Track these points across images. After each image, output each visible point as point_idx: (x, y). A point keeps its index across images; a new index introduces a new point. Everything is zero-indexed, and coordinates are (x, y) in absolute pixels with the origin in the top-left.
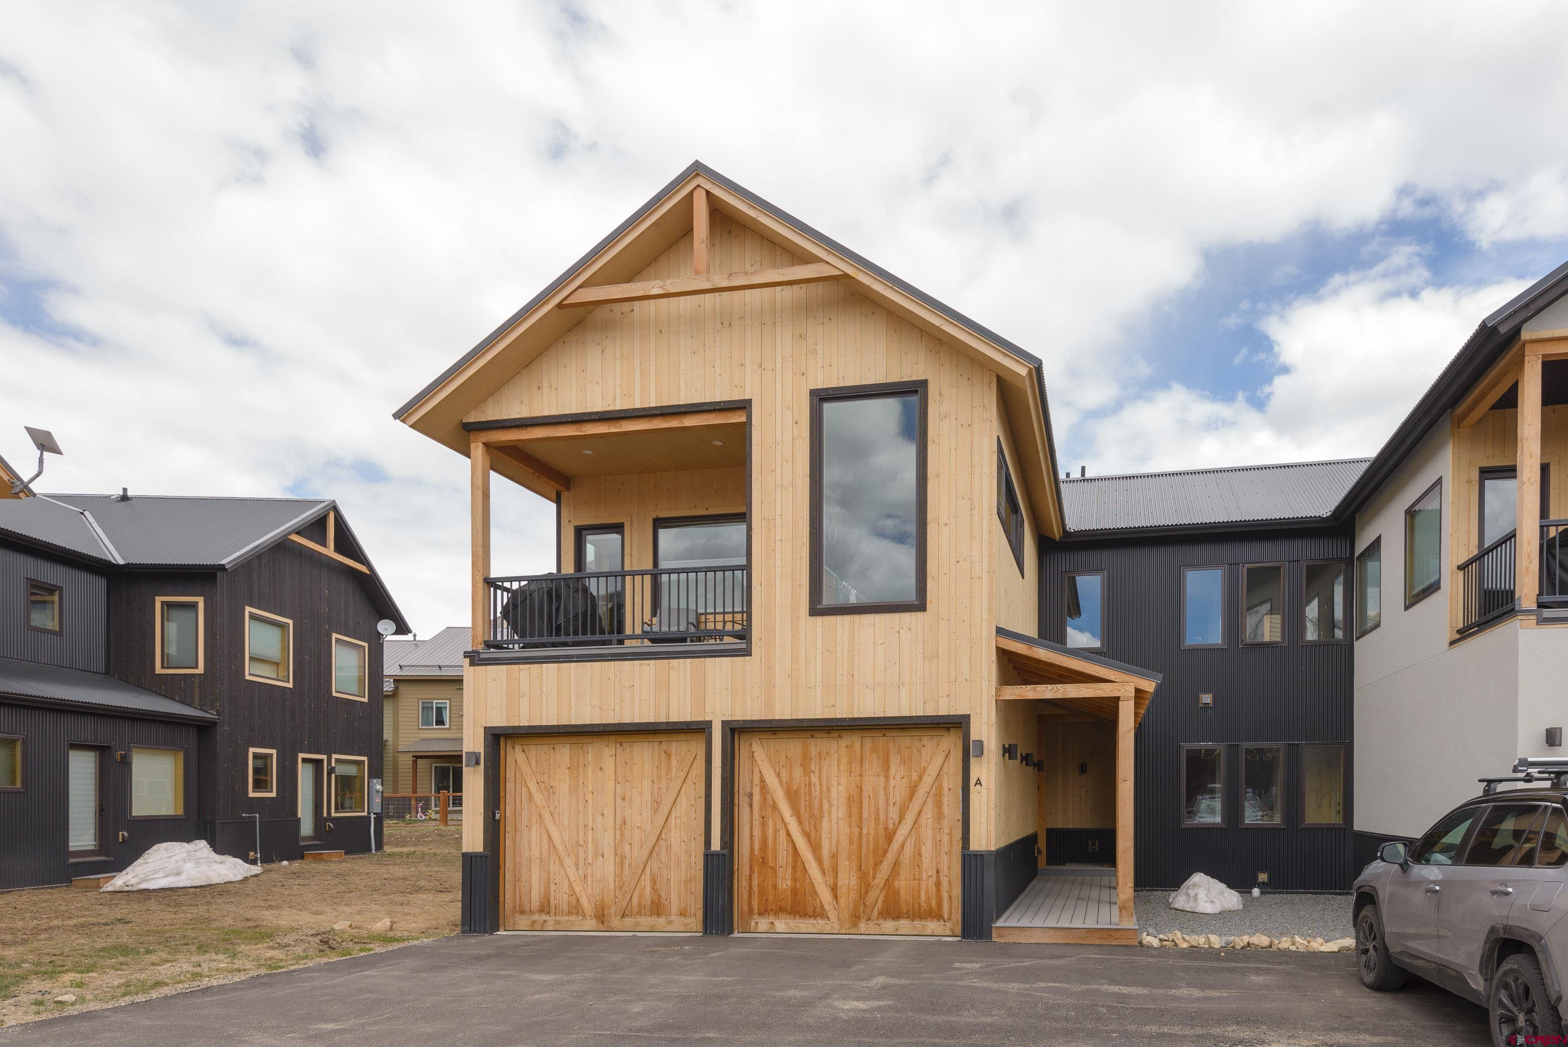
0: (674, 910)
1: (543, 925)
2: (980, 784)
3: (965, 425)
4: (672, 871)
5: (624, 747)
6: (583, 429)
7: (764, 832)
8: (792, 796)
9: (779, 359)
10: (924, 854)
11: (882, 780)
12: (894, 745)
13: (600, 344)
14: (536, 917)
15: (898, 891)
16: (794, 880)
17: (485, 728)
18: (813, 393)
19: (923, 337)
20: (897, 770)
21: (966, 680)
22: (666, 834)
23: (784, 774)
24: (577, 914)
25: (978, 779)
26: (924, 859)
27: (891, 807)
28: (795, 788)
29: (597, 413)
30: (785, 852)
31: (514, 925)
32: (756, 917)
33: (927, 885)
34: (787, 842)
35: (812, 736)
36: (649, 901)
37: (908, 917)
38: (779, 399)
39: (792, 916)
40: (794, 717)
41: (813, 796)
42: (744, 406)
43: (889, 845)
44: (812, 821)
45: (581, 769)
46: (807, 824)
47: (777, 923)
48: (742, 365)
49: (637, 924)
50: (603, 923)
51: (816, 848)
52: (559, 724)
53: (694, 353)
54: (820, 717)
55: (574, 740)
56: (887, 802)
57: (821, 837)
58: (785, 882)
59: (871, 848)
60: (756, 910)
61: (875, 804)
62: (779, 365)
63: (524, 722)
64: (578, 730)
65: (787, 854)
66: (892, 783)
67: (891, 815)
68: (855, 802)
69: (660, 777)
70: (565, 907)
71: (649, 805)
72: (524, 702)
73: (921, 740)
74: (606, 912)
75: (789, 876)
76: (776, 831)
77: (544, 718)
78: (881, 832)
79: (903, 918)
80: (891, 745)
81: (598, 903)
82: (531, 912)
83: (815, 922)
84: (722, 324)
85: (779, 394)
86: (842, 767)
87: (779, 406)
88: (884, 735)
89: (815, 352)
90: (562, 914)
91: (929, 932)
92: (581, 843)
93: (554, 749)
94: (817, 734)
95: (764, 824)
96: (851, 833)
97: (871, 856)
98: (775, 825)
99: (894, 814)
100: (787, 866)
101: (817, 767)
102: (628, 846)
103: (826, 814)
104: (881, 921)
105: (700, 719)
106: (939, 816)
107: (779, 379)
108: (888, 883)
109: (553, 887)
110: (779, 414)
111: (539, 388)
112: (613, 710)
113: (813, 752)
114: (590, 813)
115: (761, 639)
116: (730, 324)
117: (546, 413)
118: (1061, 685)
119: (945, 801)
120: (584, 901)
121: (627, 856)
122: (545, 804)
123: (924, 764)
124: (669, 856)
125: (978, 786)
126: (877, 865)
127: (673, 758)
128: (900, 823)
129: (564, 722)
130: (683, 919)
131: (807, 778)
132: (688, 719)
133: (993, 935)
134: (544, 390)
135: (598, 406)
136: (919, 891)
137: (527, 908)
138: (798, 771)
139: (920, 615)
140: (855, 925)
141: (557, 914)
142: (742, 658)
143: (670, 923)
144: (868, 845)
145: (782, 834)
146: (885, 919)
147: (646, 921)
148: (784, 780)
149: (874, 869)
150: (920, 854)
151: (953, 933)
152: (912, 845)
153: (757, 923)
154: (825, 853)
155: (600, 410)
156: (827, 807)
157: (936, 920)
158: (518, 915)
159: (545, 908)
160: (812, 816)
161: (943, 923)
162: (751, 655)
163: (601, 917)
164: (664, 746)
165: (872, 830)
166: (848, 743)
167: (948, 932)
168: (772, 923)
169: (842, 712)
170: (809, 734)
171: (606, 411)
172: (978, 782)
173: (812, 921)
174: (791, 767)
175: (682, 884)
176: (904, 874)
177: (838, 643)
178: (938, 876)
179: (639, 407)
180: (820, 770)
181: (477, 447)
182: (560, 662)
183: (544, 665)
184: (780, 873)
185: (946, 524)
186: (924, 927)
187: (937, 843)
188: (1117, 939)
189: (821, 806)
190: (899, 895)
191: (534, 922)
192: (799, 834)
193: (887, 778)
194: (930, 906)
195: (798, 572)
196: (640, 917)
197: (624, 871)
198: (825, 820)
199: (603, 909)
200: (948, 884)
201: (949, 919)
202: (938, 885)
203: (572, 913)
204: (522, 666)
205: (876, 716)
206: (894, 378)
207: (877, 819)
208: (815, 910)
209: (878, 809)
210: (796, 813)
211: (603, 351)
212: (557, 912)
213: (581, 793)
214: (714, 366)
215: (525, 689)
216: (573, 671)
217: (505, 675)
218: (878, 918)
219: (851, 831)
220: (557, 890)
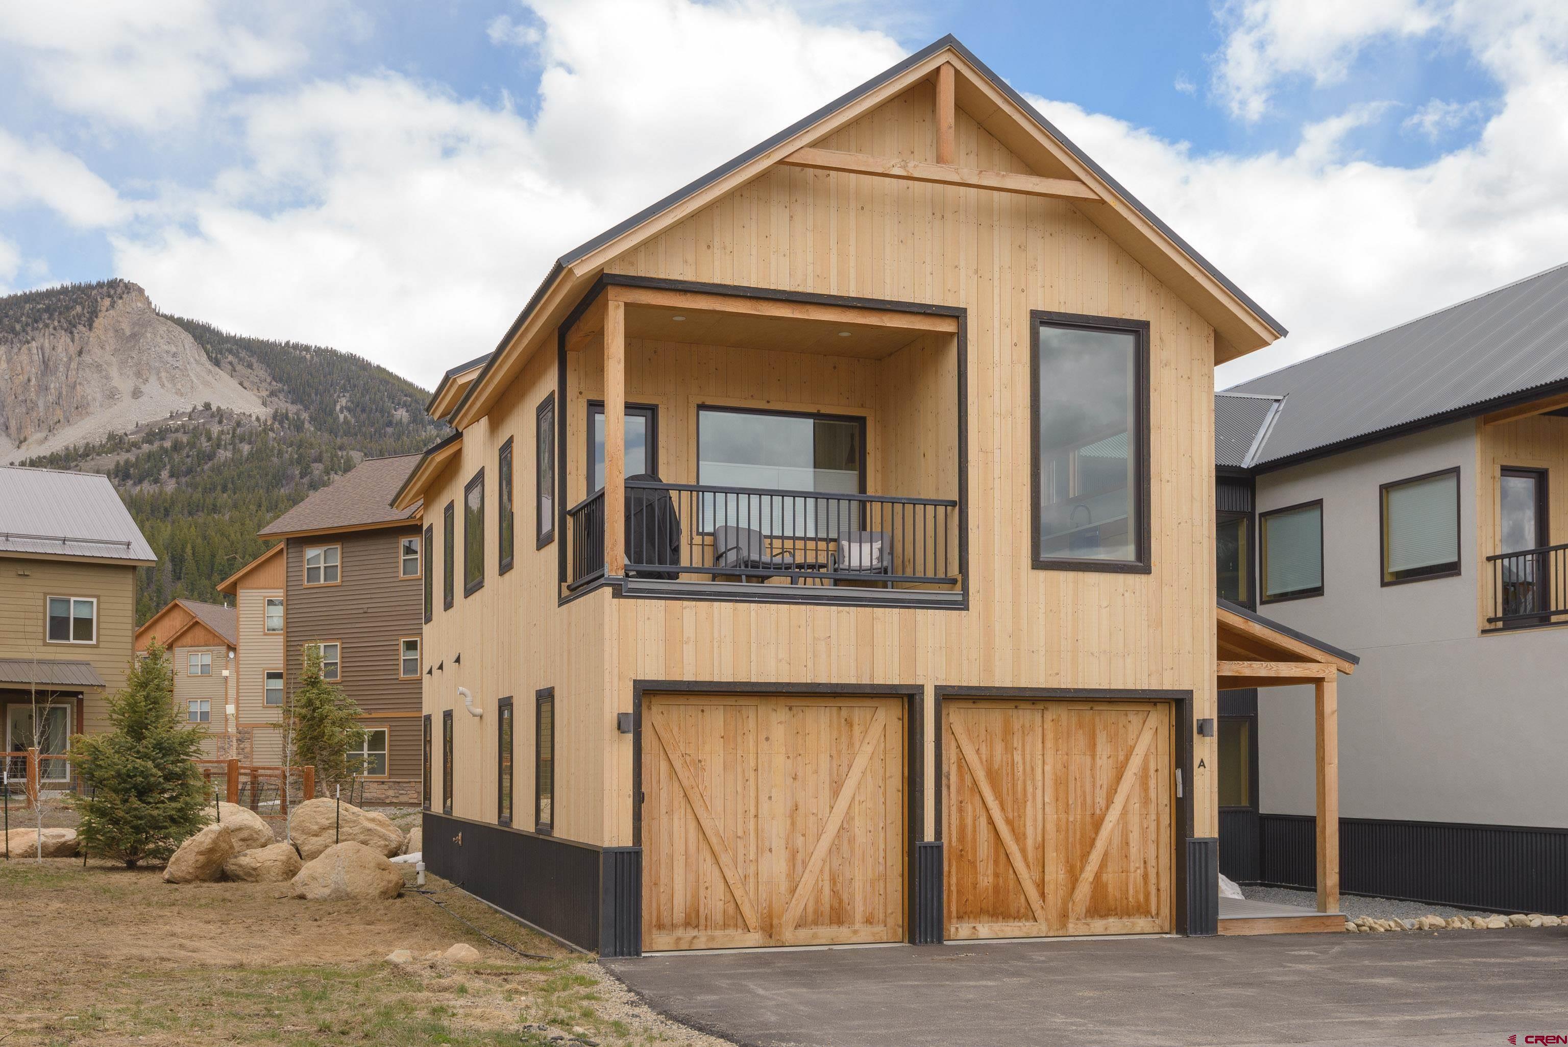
0: (859, 917)
1: (691, 943)
2: (1204, 766)
3: (1185, 377)
4: (857, 869)
5: (795, 712)
6: (760, 307)
7: (962, 819)
8: (993, 777)
9: (996, 268)
10: (1132, 845)
11: (1088, 759)
12: (1100, 721)
13: (788, 208)
14: (680, 932)
15: (1107, 884)
16: (996, 875)
17: (635, 681)
18: (1034, 314)
19: (1145, 276)
20: (1103, 749)
21: (1189, 653)
22: (848, 823)
23: (983, 750)
24: (736, 926)
25: (1202, 761)
26: (1131, 849)
27: (1098, 790)
28: (996, 767)
29: (784, 292)
30: (986, 843)
31: (651, 944)
32: (954, 921)
33: (1135, 878)
34: (988, 830)
35: (1016, 707)
36: (827, 906)
37: (1117, 914)
38: (996, 314)
39: (994, 919)
40: (1015, 686)
41: (1016, 777)
42: (958, 315)
43: (1097, 833)
44: (1016, 807)
45: (739, 739)
46: (1010, 810)
47: (979, 927)
48: (956, 267)
49: (815, 936)
50: (771, 937)
51: (1019, 837)
52: (736, 681)
53: (902, 242)
54: (1043, 686)
55: (731, 701)
56: (1094, 786)
57: (1025, 826)
58: (986, 880)
59: (1078, 837)
60: (954, 914)
61: (1081, 787)
62: (996, 275)
63: (689, 676)
64: (755, 690)
65: (988, 846)
66: (1099, 762)
67: (1098, 800)
68: (1061, 783)
69: (839, 752)
70: (719, 918)
71: (827, 786)
72: (689, 650)
73: (1127, 715)
74: (775, 922)
75: (990, 871)
76: (975, 819)
77: (715, 673)
78: (1088, 819)
79: (1111, 915)
80: (1097, 719)
81: (765, 911)
82: (673, 926)
83: (1021, 924)
84: (934, 214)
85: (997, 308)
86: (1049, 744)
87: (997, 324)
88: (1092, 709)
89: (1034, 267)
90: (716, 927)
91: (1138, 930)
92: (740, 833)
93: (703, 711)
94: (1022, 705)
95: (961, 810)
96: (1059, 820)
97: (1078, 846)
98: (974, 811)
99: (1101, 800)
100: (988, 860)
101: (1020, 744)
102: (802, 838)
103: (1030, 797)
104: (1089, 920)
105: (910, 681)
106: (1146, 801)
107: (996, 291)
108: (1098, 876)
109: (702, 893)
110: (996, 332)
111: (709, 247)
112: (805, 666)
113: (1016, 725)
114: (751, 794)
115: (979, 592)
116: (943, 217)
117: (717, 281)
118: (1274, 663)
119: (1152, 783)
120: (747, 910)
121: (800, 850)
122: (694, 784)
123: (1131, 743)
124: (852, 851)
125: (1202, 768)
126: (1085, 856)
127: (856, 727)
128: (1107, 808)
129: (742, 677)
130: (869, 929)
131: (1009, 756)
132: (896, 682)
133: (1219, 929)
134: (716, 250)
135: (784, 284)
136: (1127, 884)
137: (666, 920)
138: (999, 748)
139: (1144, 577)
140: (1064, 926)
141: (709, 927)
142: (958, 612)
143: (855, 932)
144: (1075, 833)
145: (983, 821)
146: (1092, 917)
147: (826, 933)
148: (984, 757)
149: (1081, 861)
150: (1127, 844)
151: (1162, 929)
152: (1120, 831)
153: (957, 928)
154: (1030, 842)
155: (787, 289)
156: (1031, 790)
157: (1143, 916)
158: (654, 931)
159: (692, 920)
160: (1015, 801)
161: (1150, 919)
162: (968, 610)
163: (769, 928)
164: (844, 713)
165: (1079, 817)
166: (1054, 717)
167: (1157, 930)
168: (974, 927)
169: (1066, 682)
170: (1012, 705)
171: (795, 292)
172: (1202, 764)
173: (1017, 924)
174: (991, 743)
175: (869, 885)
176: (1111, 867)
177: (1062, 603)
178: (1145, 868)
179: (835, 294)
180: (1023, 745)
181: (618, 307)
182: (737, 601)
183: (716, 604)
184: (981, 867)
185: (1168, 481)
186: (1134, 924)
187: (1144, 831)
188: (1328, 926)
189: (1025, 790)
190: (1107, 890)
191: (679, 939)
192: (1003, 822)
193: (1093, 756)
194: (1138, 902)
195: (1018, 516)
196: (816, 927)
197: (796, 868)
198: (1029, 804)
199: (770, 917)
200: (1155, 876)
201: (1157, 914)
202: (1145, 877)
203: (729, 925)
204: (686, 603)
205: (1101, 688)
206: (1115, 313)
207: (1084, 804)
208: (1018, 911)
209: (1084, 792)
210: (998, 796)
211: (792, 217)
212: (709, 924)
213: (739, 770)
214: (924, 262)
215: (689, 631)
216: (753, 613)
217: (663, 613)
218: (1086, 917)
219: (1058, 818)
220: (709, 896)
